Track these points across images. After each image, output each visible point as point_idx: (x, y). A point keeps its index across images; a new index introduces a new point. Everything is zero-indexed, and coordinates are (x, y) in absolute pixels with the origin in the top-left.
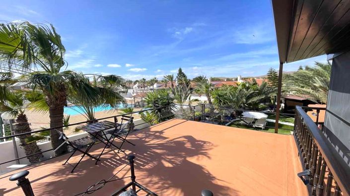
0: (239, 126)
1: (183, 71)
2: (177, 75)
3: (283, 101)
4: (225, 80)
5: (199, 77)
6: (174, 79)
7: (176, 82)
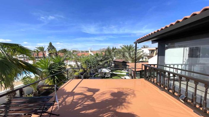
0: (98, 78)
1: (53, 45)
2: (48, 47)
3: (113, 62)
4: (81, 52)
5: (64, 49)
6: (45, 50)
7: (47, 52)
